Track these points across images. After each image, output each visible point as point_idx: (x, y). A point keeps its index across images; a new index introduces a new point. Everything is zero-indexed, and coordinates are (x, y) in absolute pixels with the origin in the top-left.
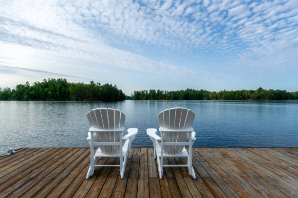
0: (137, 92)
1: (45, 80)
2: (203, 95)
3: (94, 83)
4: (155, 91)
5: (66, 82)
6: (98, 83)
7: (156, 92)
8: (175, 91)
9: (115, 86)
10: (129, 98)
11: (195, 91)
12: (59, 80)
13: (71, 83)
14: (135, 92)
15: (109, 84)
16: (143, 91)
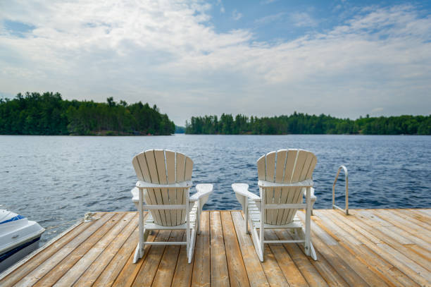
0: (197, 119)
1: (20, 95)
2: (325, 126)
3: (114, 100)
4: (231, 118)
5: (60, 99)
6: (122, 102)
7: (234, 120)
8: (270, 117)
9: (155, 106)
10: (181, 131)
11: (308, 117)
12: (47, 95)
13: (70, 100)
14: (193, 118)
15: (144, 104)
16: (209, 116)
